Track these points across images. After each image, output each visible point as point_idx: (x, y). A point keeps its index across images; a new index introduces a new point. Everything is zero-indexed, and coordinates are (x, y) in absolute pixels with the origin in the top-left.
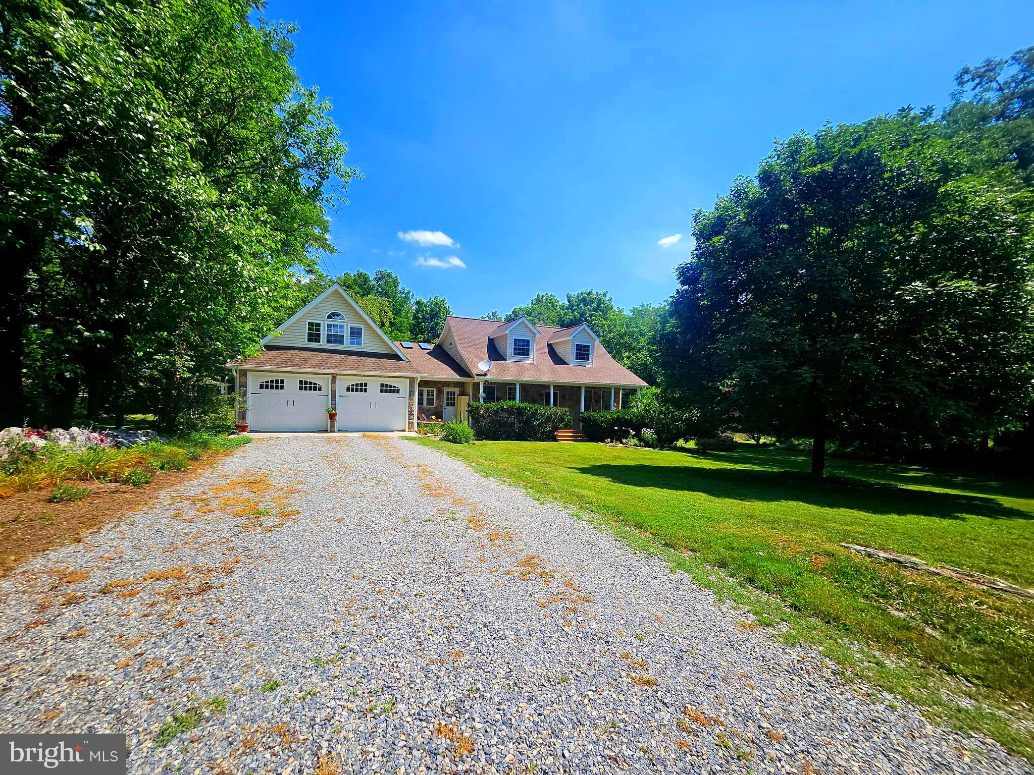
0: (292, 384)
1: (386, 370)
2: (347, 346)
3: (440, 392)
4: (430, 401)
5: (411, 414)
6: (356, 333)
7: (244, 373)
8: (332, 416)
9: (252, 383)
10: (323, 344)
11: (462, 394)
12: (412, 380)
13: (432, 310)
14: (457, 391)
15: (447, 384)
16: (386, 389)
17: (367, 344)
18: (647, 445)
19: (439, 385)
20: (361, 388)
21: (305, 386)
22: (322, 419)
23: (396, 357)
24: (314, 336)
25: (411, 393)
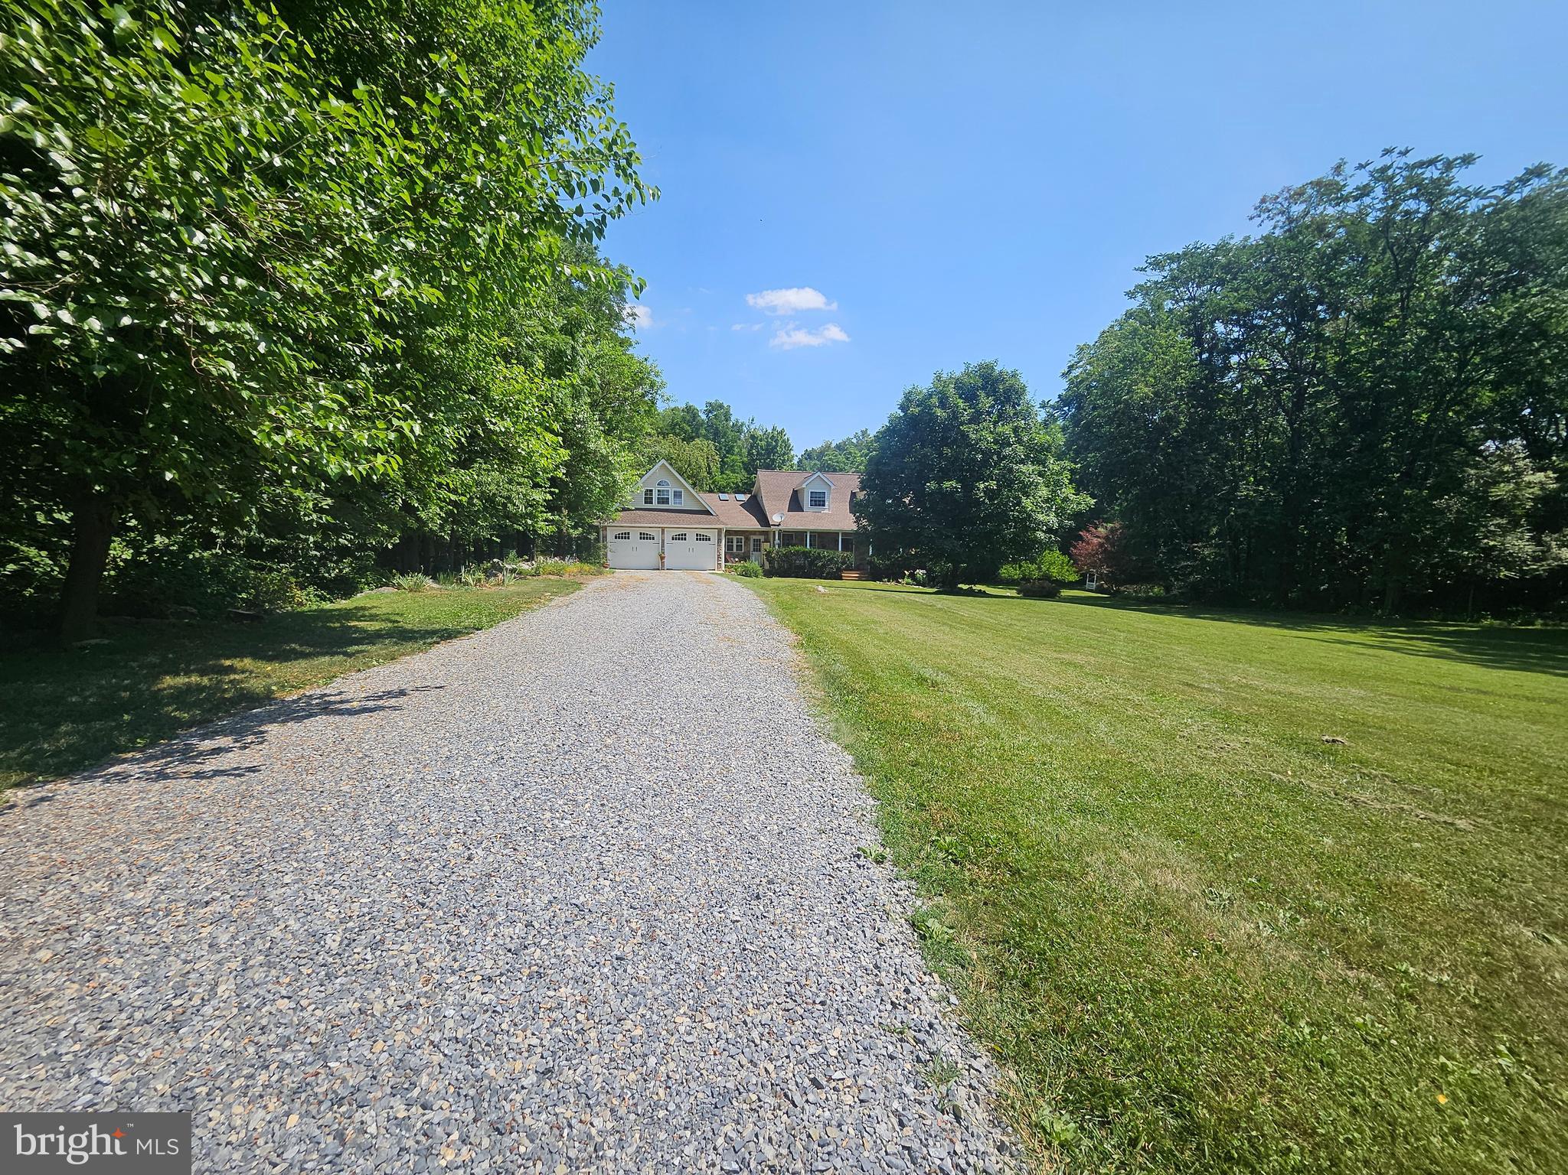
0: (635, 535)
1: (699, 523)
2: (671, 505)
3: (747, 539)
4: (739, 547)
5: (719, 557)
6: (677, 495)
7: (605, 528)
8: (662, 558)
9: (610, 537)
10: (655, 505)
11: (767, 541)
12: (720, 530)
13: (768, 444)
14: (762, 538)
15: (754, 533)
16: (701, 538)
17: (685, 504)
18: (919, 584)
19: (746, 534)
20: (682, 537)
21: (644, 536)
22: (654, 560)
23: (708, 513)
24: (649, 500)
25: (719, 541)
